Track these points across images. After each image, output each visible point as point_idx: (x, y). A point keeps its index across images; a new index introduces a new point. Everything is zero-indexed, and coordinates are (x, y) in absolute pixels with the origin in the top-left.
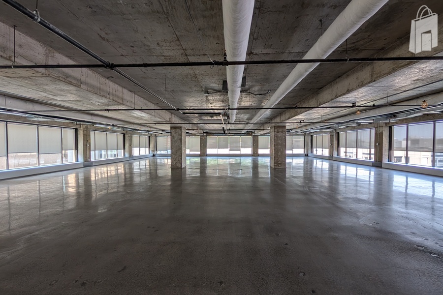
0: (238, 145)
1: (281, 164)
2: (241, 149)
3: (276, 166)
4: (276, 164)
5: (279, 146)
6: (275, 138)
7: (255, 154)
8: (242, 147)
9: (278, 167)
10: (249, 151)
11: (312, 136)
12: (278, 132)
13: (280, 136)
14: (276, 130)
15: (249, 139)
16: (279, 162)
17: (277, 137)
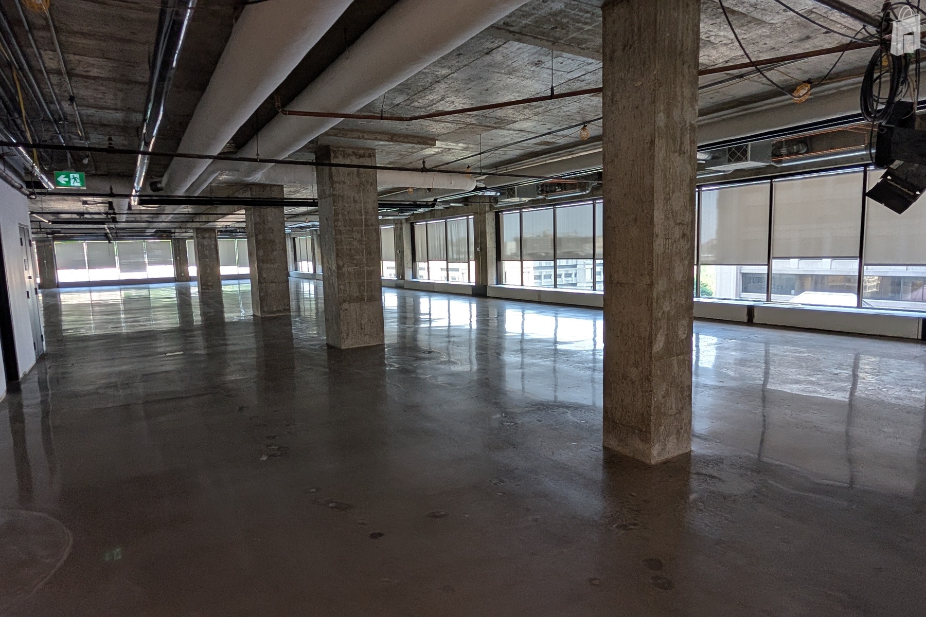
0: (141, 260)
1: (212, 286)
2: (149, 268)
3: (205, 289)
4: (204, 287)
5: (207, 260)
6: (200, 247)
7: (181, 277)
8: (150, 263)
9: (208, 291)
10: (169, 271)
11: (294, 239)
12: (204, 238)
13: (206, 244)
14: (199, 235)
15: (167, 245)
16: (209, 284)
17: (203, 246)
